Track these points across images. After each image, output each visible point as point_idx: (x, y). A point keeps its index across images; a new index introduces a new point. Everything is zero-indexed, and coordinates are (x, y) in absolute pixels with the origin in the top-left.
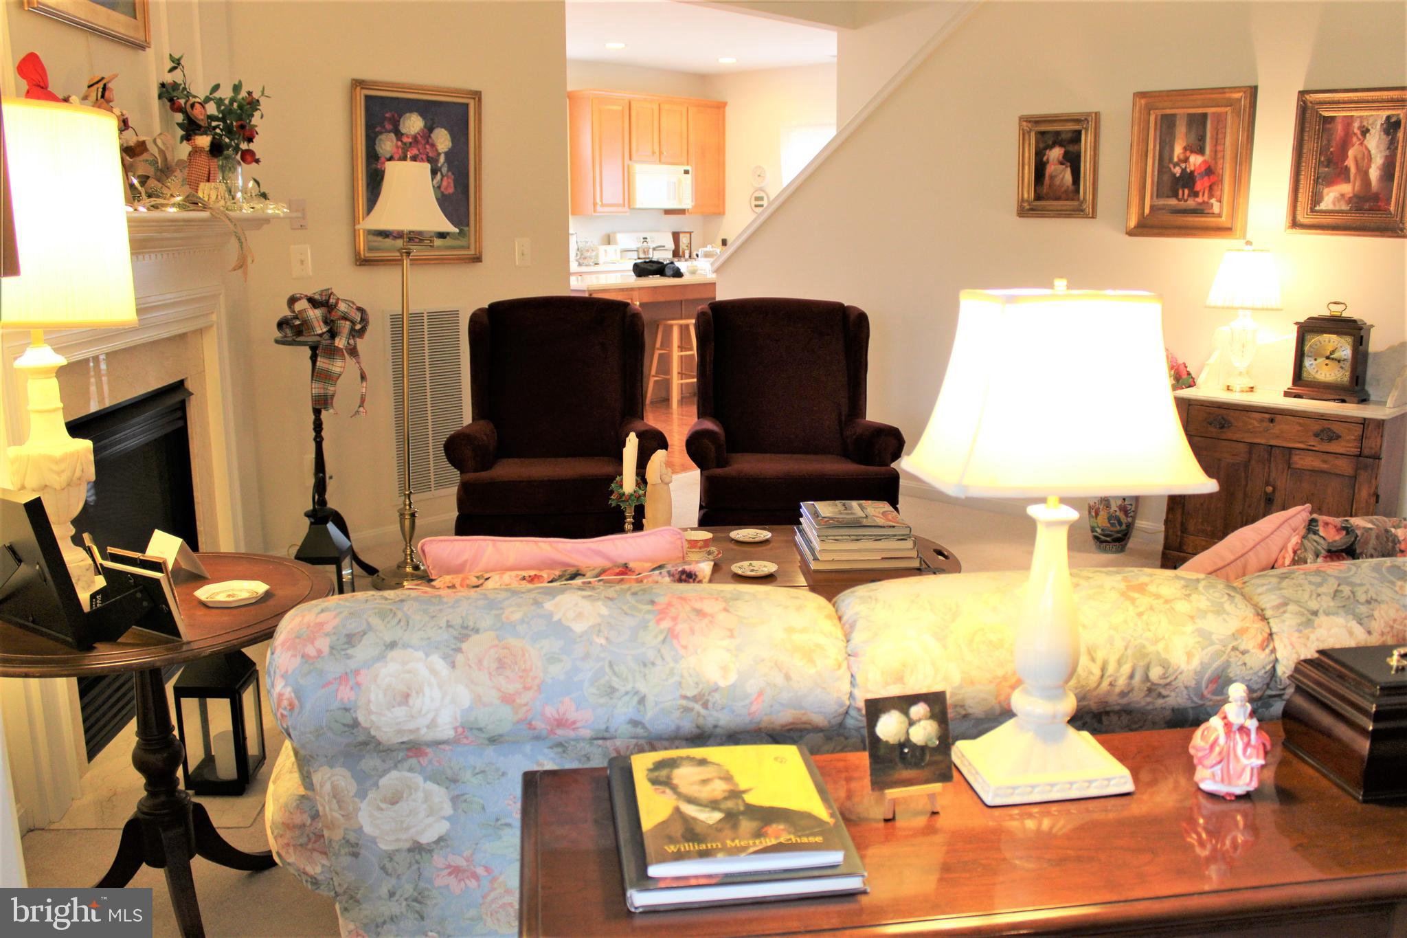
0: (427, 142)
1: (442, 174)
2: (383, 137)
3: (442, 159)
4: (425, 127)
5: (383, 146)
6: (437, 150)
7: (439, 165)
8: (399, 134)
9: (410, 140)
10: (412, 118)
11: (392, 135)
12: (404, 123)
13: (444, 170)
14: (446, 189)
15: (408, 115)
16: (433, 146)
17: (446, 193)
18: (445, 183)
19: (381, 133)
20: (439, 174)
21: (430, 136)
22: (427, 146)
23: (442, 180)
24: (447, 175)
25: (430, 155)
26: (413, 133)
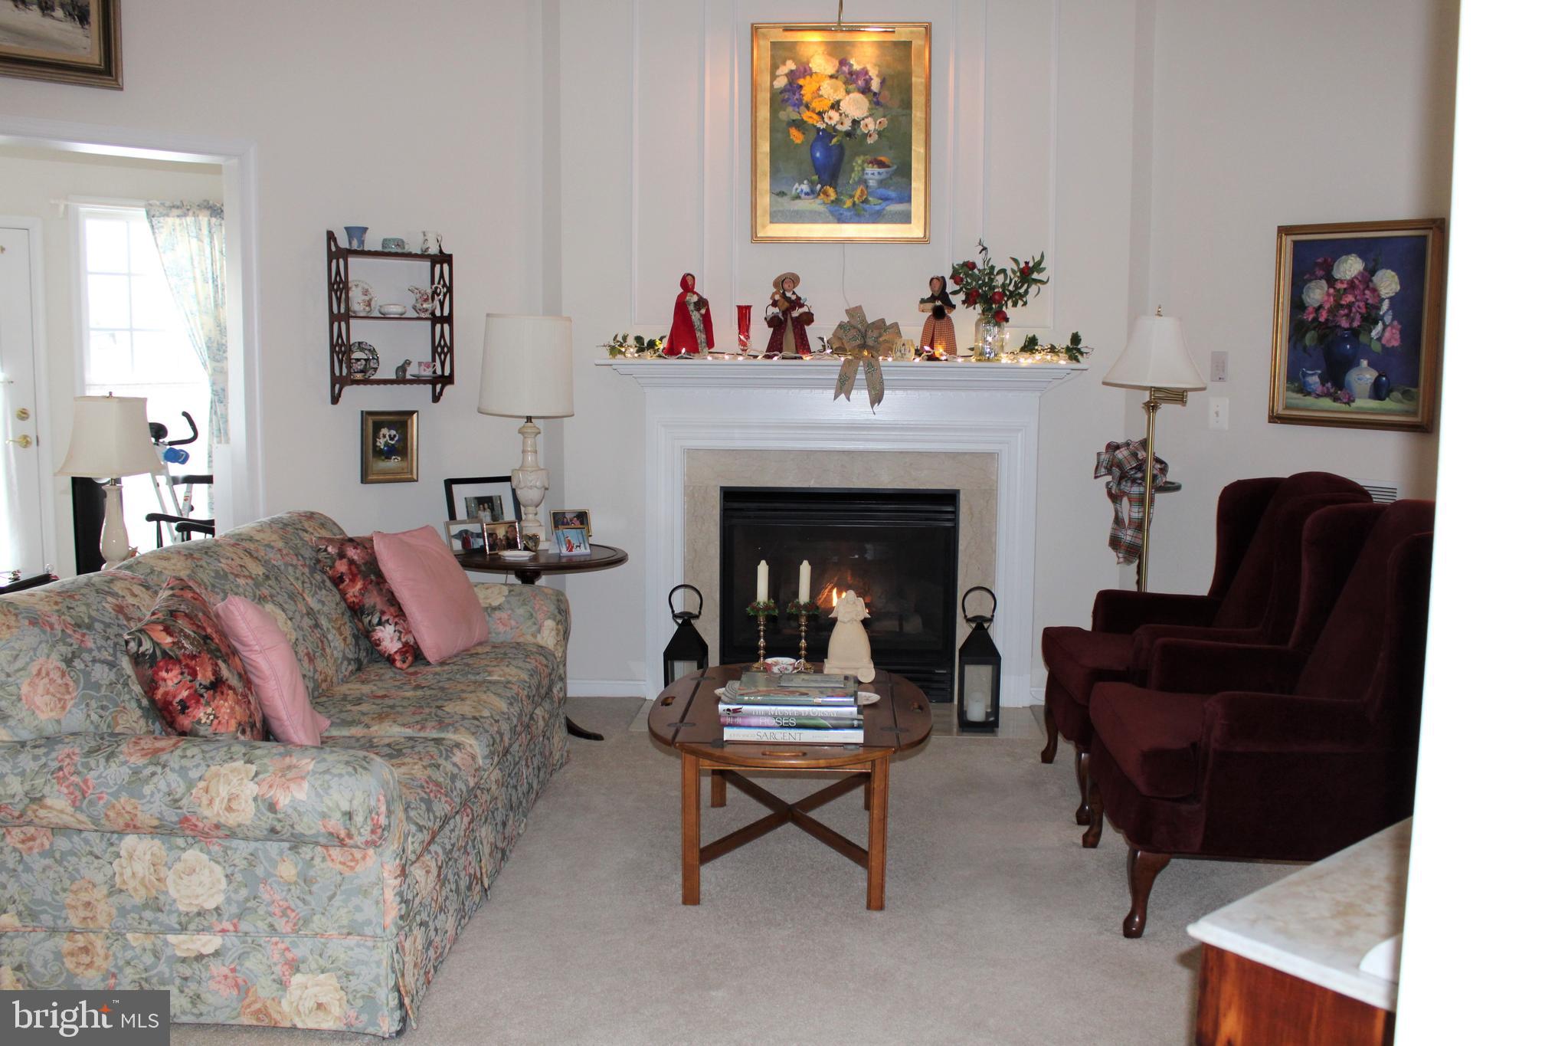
0: (1367, 287)
1: (1384, 323)
2: (1313, 284)
3: (1385, 305)
4: (1365, 269)
5: (1312, 295)
6: (1379, 296)
7: (1381, 313)
8: (1331, 281)
9: (1345, 286)
10: (1350, 261)
11: (1323, 283)
12: (1338, 266)
13: (1388, 319)
14: (1389, 341)
15: (1344, 257)
16: (1374, 290)
17: (1390, 345)
18: (1387, 334)
19: (1310, 280)
20: (1380, 324)
21: (1371, 281)
22: (1367, 292)
23: (1384, 330)
24: (1391, 324)
25: (1370, 301)
26: (1348, 278)
